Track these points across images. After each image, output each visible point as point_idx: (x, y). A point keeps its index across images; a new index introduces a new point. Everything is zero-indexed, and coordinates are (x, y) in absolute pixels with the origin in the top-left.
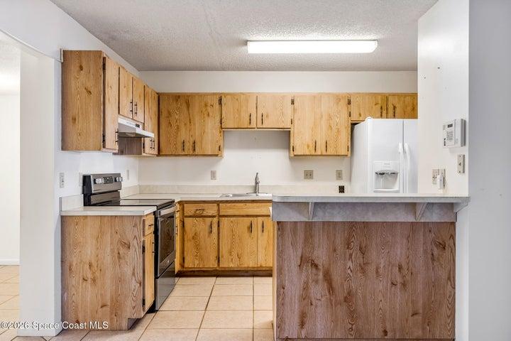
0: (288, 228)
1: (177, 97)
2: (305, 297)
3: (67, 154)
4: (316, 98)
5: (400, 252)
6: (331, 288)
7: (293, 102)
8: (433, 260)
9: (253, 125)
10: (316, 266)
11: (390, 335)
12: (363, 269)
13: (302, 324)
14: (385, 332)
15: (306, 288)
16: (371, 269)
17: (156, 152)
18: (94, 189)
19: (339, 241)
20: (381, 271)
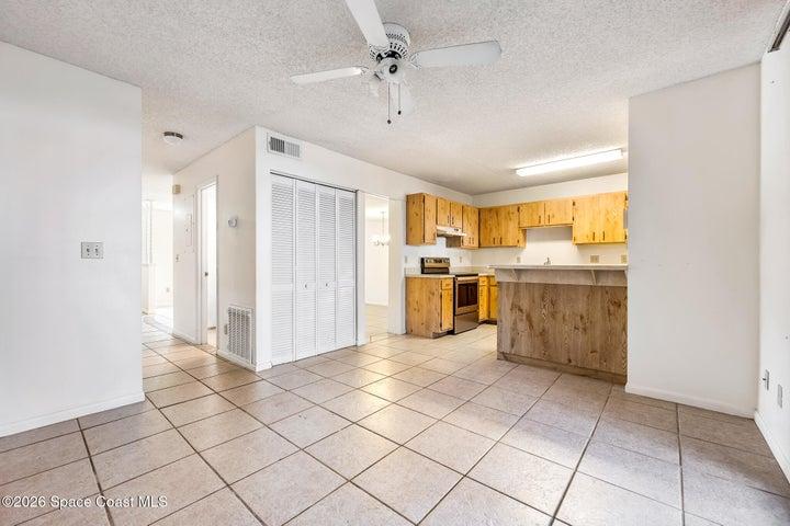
0: (504, 287)
1: (490, 210)
2: (514, 329)
3: (408, 247)
4: (594, 199)
5: (581, 307)
6: (531, 326)
7: (574, 204)
8: (609, 314)
9: (542, 223)
10: (521, 310)
11: (573, 363)
12: (553, 315)
13: (513, 346)
14: (570, 361)
15: (515, 323)
16: (560, 316)
17: (476, 244)
18: (426, 265)
19: (537, 295)
20: (567, 318)
